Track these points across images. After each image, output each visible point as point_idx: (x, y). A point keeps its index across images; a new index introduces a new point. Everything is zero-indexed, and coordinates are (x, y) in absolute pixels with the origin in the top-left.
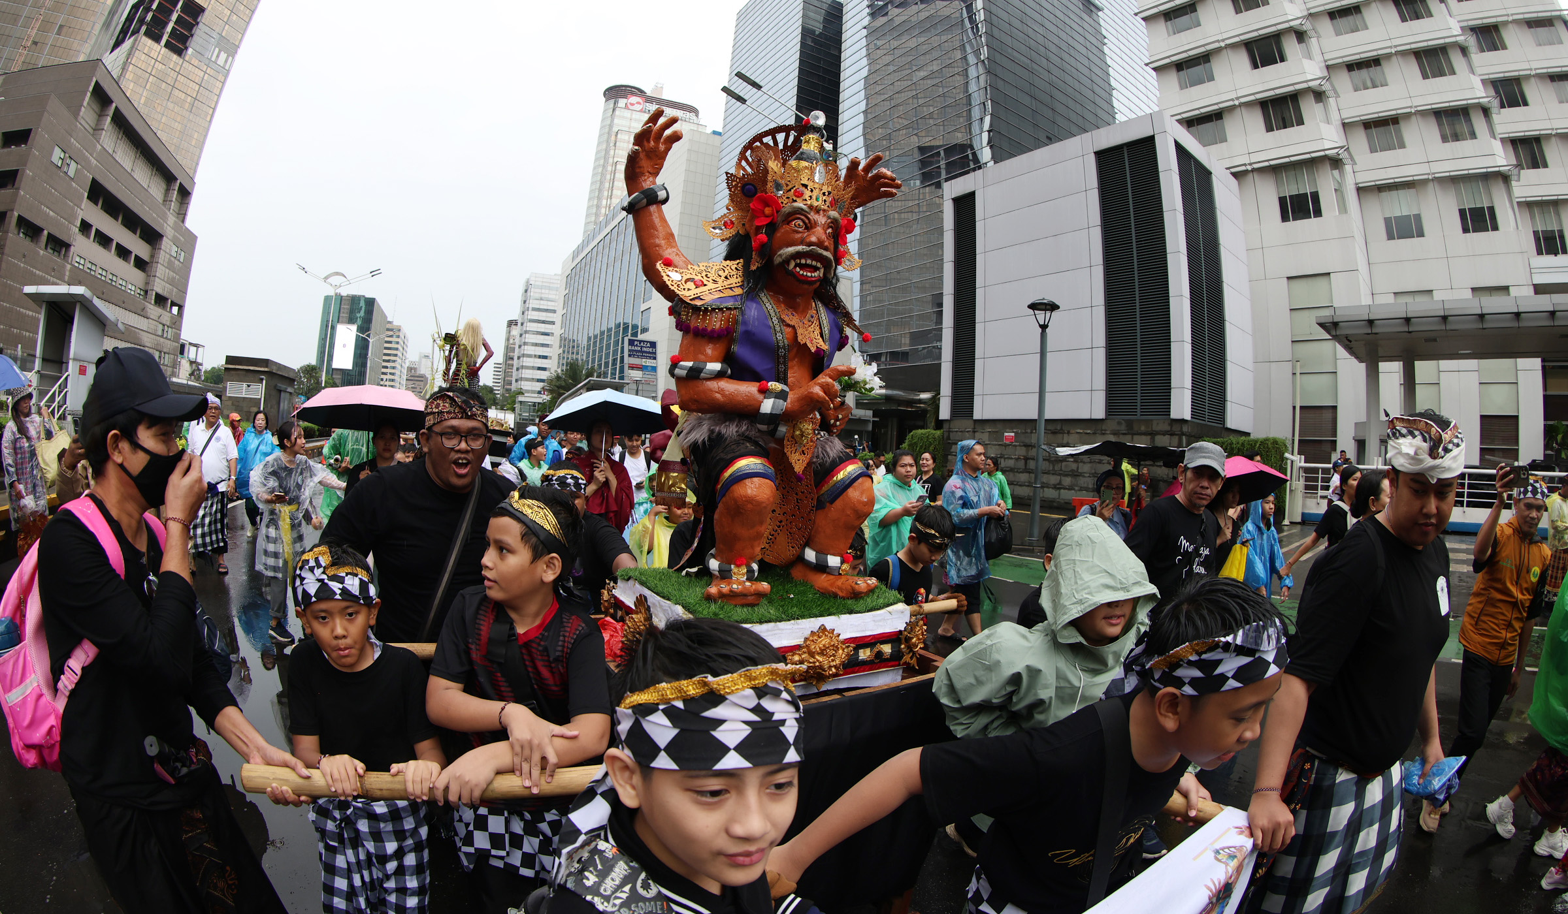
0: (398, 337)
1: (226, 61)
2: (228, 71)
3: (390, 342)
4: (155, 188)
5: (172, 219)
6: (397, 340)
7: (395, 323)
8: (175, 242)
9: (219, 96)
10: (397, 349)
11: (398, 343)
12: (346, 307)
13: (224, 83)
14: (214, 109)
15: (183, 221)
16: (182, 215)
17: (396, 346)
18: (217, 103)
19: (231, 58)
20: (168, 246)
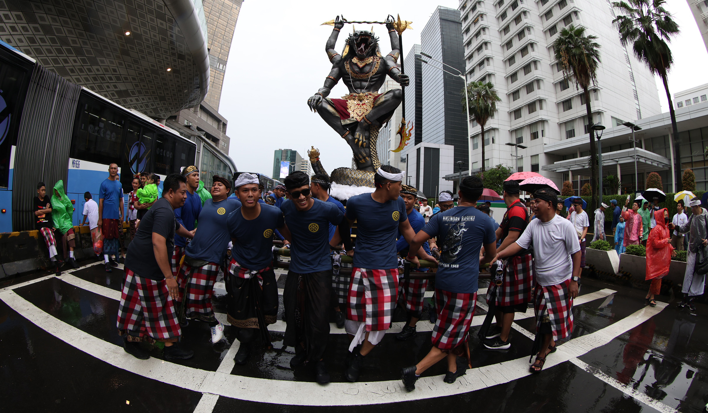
0: (307, 165)
1: (223, 67)
2: (225, 71)
3: (304, 167)
4: (215, 125)
5: (222, 134)
6: (306, 166)
7: (305, 159)
8: (223, 141)
9: (223, 80)
10: (306, 170)
11: (307, 167)
12: (284, 154)
13: (224, 76)
14: (222, 86)
15: (225, 134)
16: (224, 132)
17: (306, 168)
18: (222, 83)
19: (224, 66)
20: (221, 143)
